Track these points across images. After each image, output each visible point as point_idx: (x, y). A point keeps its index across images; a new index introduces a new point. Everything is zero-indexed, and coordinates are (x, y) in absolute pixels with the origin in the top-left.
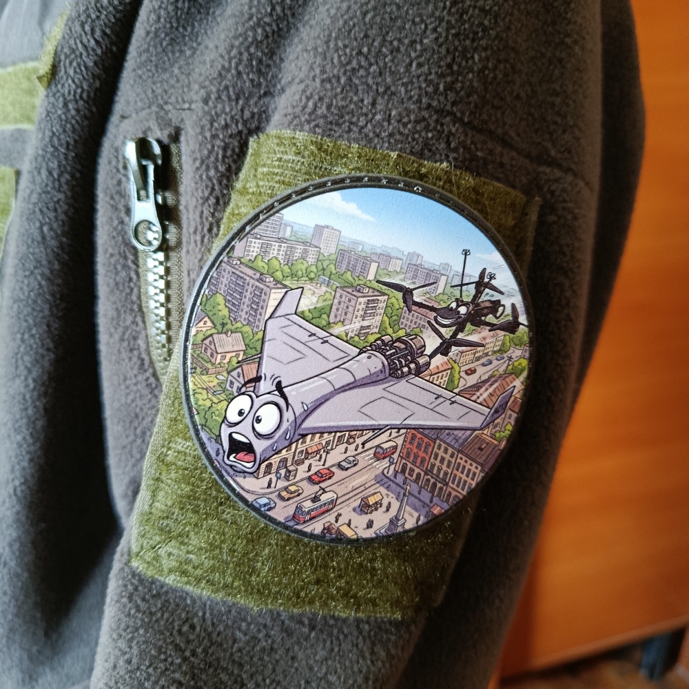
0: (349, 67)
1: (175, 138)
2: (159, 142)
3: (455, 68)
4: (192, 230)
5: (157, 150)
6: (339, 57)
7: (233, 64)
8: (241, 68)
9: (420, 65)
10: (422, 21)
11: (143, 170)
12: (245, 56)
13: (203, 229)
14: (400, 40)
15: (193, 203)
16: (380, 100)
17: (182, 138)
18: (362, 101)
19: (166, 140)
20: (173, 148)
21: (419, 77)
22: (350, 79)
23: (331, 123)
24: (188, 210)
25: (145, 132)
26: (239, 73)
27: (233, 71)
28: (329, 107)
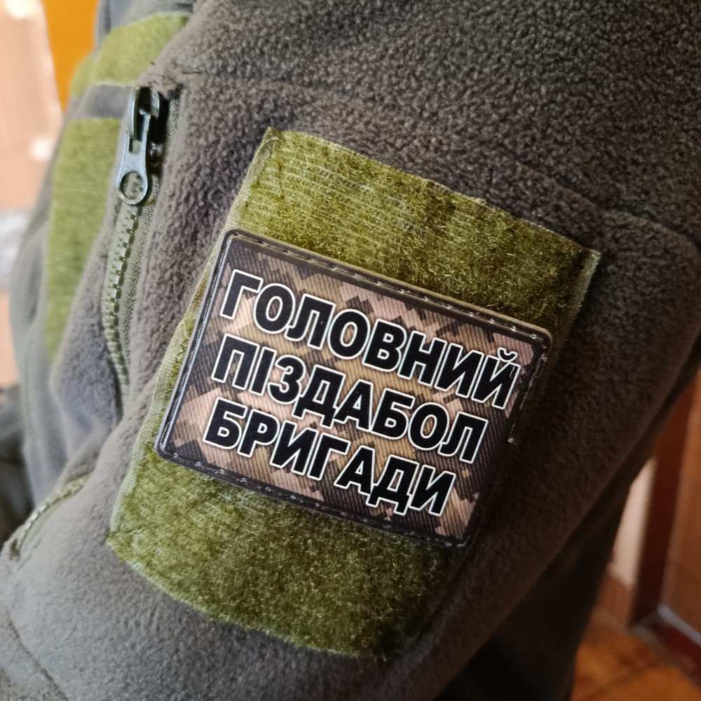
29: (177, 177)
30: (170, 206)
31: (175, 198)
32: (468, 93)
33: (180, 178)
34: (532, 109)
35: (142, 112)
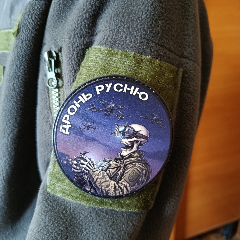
0: (118, 26)
1: (60, 50)
2: (55, 52)
3: (153, 26)
4: (67, 81)
5: (54, 55)
6: (115, 23)
7: (79, 26)
8: (82, 27)
9: (141, 25)
10: (141, 11)
11: (50, 61)
12: (83, 23)
13: (71, 81)
14: (134, 17)
15: (67, 72)
16: (128, 36)
17: (62, 51)
18: (122, 36)
19: (57, 52)
20: (60, 54)
21: (141, 29)
22: (118, 30)
23: (112, 44)
24: (65, 75)
25: (50, 49)
26: (81, 29)
27: (79, 28)
28: (112, 39)
29: (68, 76)
30: (68, 85)
31: (69, 82)
32: (139, 25)
33: (69, 76)
34: (158, 28)
35: (50, 59)
